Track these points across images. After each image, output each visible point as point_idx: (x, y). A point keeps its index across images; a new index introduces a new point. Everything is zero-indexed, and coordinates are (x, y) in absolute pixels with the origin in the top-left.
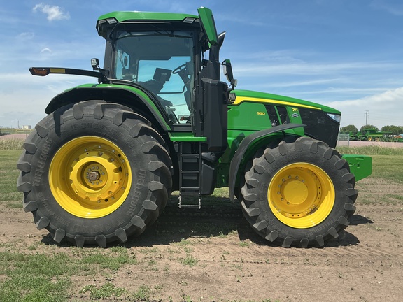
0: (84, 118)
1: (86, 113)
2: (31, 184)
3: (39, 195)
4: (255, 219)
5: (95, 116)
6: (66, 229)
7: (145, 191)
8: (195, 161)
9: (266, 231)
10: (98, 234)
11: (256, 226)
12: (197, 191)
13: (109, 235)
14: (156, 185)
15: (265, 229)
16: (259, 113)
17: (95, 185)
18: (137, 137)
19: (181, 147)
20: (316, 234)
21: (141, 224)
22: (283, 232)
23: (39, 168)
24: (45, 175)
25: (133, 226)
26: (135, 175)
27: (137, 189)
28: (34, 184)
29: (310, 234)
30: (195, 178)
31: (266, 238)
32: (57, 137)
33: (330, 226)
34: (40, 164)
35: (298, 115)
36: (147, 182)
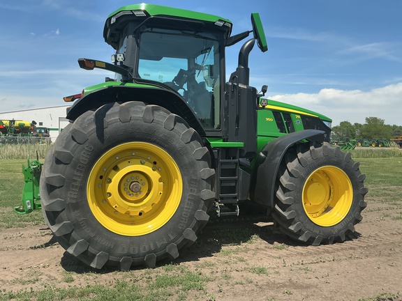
0: (132, 122)
1: (134, 115)
2: (65, 201)
3: (75, 215)
4: (291, 222)
5: (144, 119)
6: (109, 251)
7: (197, 201)
8: (234, 167)
9: (300, 233)
10: (148, 253)
11: (292, 228)
12: (235, 198)
13: (160, 253)
14: (208, 193)
15: (300, 230)
16: (267, 119)
17: (135, 197)
18: (189, 142)
19: (220, 152)
20: (340, 231)
21: (193, 237)
22: (315, 231)
23: (76, 181)
24: (83, 189)
25: (185, 239)
26: (187, 184)
27: (189, 199)
28: (69, 201)
29: (335, 232)
30: (233, 184)
31: (300, 239)
32: (100, 143)
33: (350, 222)
34: (77, 176)
35: (300, 122)
36: (199, 191)
